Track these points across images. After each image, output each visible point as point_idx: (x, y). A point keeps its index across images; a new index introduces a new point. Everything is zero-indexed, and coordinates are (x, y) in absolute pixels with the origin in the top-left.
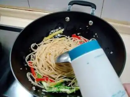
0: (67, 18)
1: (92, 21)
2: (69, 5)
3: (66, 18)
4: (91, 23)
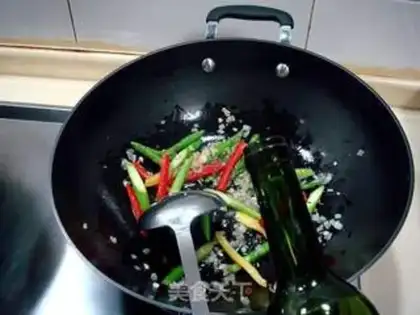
0: (207, 62)
1: (285, 66)
2: (207, 21)
3: (205, 61)
4: (283, 70)
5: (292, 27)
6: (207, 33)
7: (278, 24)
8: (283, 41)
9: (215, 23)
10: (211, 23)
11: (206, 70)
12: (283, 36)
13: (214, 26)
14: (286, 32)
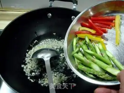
1: (74, 17)
3: (48, 14)
5: (77, 4)
6: (49, 5)
7: (73, 3)
8: (74, 9)
9: (52, 2)
10: (51, 2)
11: (49, 17)
12: (74, 7)
13: (52, 3)
14: (75, 6)
